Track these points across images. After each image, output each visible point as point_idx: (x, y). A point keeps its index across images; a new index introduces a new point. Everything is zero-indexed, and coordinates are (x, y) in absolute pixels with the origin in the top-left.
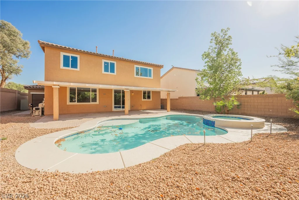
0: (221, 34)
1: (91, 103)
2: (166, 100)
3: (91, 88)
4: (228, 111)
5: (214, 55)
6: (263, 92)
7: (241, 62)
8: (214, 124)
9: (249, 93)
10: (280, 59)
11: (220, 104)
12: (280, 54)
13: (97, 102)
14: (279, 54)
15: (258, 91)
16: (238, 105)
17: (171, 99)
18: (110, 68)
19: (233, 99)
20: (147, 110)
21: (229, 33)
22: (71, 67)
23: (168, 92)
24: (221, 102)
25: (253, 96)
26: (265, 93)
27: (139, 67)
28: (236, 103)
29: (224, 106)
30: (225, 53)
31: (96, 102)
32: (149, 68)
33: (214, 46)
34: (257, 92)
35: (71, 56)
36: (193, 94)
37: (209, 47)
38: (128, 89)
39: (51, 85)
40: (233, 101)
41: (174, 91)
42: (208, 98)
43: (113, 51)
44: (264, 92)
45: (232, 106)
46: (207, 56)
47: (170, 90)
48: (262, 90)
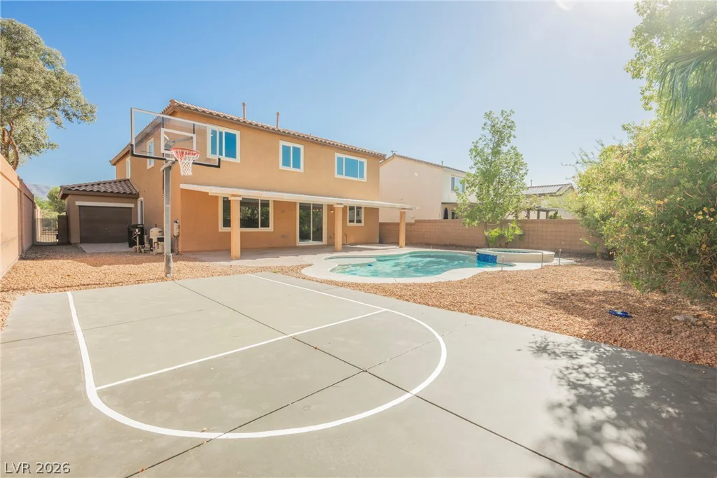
0: (501, 119)
1: (260, 229)
2: (398, 224)
3: (260, 199)
4: (507, 244)
5: (488, 151)
6: (554, 212)
7: (527, 168)
8: (496, 259)
9: (533, 215)
10: (577, 170)
11: (494, 233)
12: (577, 163)
13: (271, 228)
14: (575, 162)
15: (547, 211)
16: (520, 235)
17: (407, 224)
18: (291, 158)
19: (515, 226)
20: (356, 244)
21: (512, 118)
22: (226, 156)
23: (403, 211)
24: (495, 230)
25: (538, 221)
26: (557, 215)
27: (344, 156)
28: (518, 232)
29: (501, 237)
30: (504, 149)
31: (268, 227)
32: (359, 159)
33: (489, 136)
34: (545, 213)
35: (226, 133)
36: (437, 215)
37: (481, 136)
38: (341, 204)
39: (228, 194)
40: (513, 228)
41: (412, 209)
42: (475, 223)
43: (278, 114)
44: (557, 213)
45: (512, 237)
46: (478, 154)
47: (407, 206)
48: (553, 210)
